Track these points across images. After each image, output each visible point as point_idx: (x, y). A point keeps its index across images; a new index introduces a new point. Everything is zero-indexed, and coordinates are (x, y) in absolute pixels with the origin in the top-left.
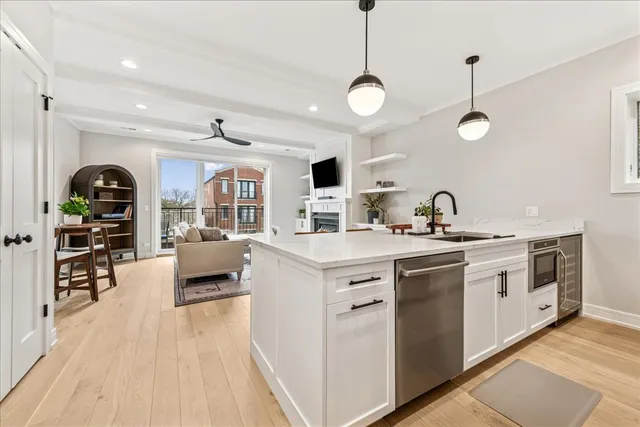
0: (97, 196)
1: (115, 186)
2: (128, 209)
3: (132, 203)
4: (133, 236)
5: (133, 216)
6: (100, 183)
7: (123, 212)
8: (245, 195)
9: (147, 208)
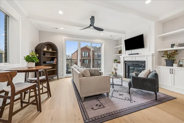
0: (44, 54)
1: (51, 51)
2: (55, 60)
3: (57, 57)
4: (57, 70)
5: (57, 62)
6: (45, 49)
7: (53, 61)
8: (85, 56)
9: (62, 59)
